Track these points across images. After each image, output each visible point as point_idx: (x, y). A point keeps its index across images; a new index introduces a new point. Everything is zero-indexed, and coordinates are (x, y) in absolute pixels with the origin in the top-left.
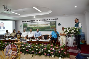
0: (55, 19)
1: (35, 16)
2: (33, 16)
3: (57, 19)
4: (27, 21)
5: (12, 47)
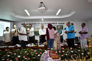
0: (62, 24)
1: (43, 19)
2: (41, 19)
3: (64, 24)
4: (29, 24)
5: (51, 55)
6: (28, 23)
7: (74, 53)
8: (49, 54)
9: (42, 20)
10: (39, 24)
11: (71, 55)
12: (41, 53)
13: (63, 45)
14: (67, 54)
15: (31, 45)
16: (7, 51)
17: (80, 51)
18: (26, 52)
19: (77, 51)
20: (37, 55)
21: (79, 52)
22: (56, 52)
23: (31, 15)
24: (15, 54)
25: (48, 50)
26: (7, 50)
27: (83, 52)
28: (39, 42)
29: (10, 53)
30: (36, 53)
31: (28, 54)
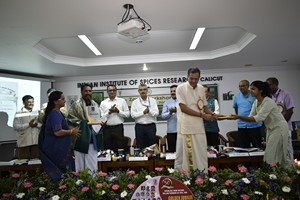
0: (213, 79)
1: (148, 65)
2: (142, 65)
3: (220, 78)
4: (103, 84)
5: (166, 192)
6: (99, 82)
7: (253, 186)
8: (161, 191)
9: (145, 68)
10: (135, 82)
11: (241, 192)
12: (131, 186)
13: (215, 156)
14: (225, 192)
15: (104, 155)
16: (18, 179)
17: (275, 177)
18: (78, 182)
19: (267, 179)
20: (119, 192)
21: (273, 181)
22: (188, 183)
23: (105, 53)
24: (42, 189)
25: (157, 174)
26: (15, 175)
27: (286, 184)
28: (132, 144)
29: (27, 185)
30: (115, 187)
31: (85, 189)
